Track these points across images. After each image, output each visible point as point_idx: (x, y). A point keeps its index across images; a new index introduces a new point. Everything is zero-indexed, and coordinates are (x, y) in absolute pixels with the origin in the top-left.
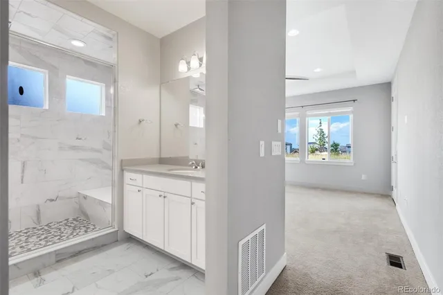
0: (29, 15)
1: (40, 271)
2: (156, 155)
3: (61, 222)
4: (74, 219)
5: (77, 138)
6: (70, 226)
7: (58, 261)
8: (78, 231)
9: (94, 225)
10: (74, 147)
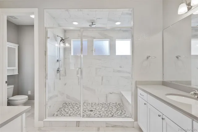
0: (99, 18)
1: (100, 129)
2: (160, 79)
3: (114, 104)
4: (119, 104)
5: (120, 67)
6: (116, 108)
7: (107, 126)
8: (118, 111)
9: (125, 111)
10: (119, 71)
